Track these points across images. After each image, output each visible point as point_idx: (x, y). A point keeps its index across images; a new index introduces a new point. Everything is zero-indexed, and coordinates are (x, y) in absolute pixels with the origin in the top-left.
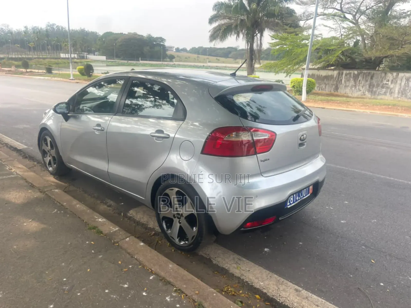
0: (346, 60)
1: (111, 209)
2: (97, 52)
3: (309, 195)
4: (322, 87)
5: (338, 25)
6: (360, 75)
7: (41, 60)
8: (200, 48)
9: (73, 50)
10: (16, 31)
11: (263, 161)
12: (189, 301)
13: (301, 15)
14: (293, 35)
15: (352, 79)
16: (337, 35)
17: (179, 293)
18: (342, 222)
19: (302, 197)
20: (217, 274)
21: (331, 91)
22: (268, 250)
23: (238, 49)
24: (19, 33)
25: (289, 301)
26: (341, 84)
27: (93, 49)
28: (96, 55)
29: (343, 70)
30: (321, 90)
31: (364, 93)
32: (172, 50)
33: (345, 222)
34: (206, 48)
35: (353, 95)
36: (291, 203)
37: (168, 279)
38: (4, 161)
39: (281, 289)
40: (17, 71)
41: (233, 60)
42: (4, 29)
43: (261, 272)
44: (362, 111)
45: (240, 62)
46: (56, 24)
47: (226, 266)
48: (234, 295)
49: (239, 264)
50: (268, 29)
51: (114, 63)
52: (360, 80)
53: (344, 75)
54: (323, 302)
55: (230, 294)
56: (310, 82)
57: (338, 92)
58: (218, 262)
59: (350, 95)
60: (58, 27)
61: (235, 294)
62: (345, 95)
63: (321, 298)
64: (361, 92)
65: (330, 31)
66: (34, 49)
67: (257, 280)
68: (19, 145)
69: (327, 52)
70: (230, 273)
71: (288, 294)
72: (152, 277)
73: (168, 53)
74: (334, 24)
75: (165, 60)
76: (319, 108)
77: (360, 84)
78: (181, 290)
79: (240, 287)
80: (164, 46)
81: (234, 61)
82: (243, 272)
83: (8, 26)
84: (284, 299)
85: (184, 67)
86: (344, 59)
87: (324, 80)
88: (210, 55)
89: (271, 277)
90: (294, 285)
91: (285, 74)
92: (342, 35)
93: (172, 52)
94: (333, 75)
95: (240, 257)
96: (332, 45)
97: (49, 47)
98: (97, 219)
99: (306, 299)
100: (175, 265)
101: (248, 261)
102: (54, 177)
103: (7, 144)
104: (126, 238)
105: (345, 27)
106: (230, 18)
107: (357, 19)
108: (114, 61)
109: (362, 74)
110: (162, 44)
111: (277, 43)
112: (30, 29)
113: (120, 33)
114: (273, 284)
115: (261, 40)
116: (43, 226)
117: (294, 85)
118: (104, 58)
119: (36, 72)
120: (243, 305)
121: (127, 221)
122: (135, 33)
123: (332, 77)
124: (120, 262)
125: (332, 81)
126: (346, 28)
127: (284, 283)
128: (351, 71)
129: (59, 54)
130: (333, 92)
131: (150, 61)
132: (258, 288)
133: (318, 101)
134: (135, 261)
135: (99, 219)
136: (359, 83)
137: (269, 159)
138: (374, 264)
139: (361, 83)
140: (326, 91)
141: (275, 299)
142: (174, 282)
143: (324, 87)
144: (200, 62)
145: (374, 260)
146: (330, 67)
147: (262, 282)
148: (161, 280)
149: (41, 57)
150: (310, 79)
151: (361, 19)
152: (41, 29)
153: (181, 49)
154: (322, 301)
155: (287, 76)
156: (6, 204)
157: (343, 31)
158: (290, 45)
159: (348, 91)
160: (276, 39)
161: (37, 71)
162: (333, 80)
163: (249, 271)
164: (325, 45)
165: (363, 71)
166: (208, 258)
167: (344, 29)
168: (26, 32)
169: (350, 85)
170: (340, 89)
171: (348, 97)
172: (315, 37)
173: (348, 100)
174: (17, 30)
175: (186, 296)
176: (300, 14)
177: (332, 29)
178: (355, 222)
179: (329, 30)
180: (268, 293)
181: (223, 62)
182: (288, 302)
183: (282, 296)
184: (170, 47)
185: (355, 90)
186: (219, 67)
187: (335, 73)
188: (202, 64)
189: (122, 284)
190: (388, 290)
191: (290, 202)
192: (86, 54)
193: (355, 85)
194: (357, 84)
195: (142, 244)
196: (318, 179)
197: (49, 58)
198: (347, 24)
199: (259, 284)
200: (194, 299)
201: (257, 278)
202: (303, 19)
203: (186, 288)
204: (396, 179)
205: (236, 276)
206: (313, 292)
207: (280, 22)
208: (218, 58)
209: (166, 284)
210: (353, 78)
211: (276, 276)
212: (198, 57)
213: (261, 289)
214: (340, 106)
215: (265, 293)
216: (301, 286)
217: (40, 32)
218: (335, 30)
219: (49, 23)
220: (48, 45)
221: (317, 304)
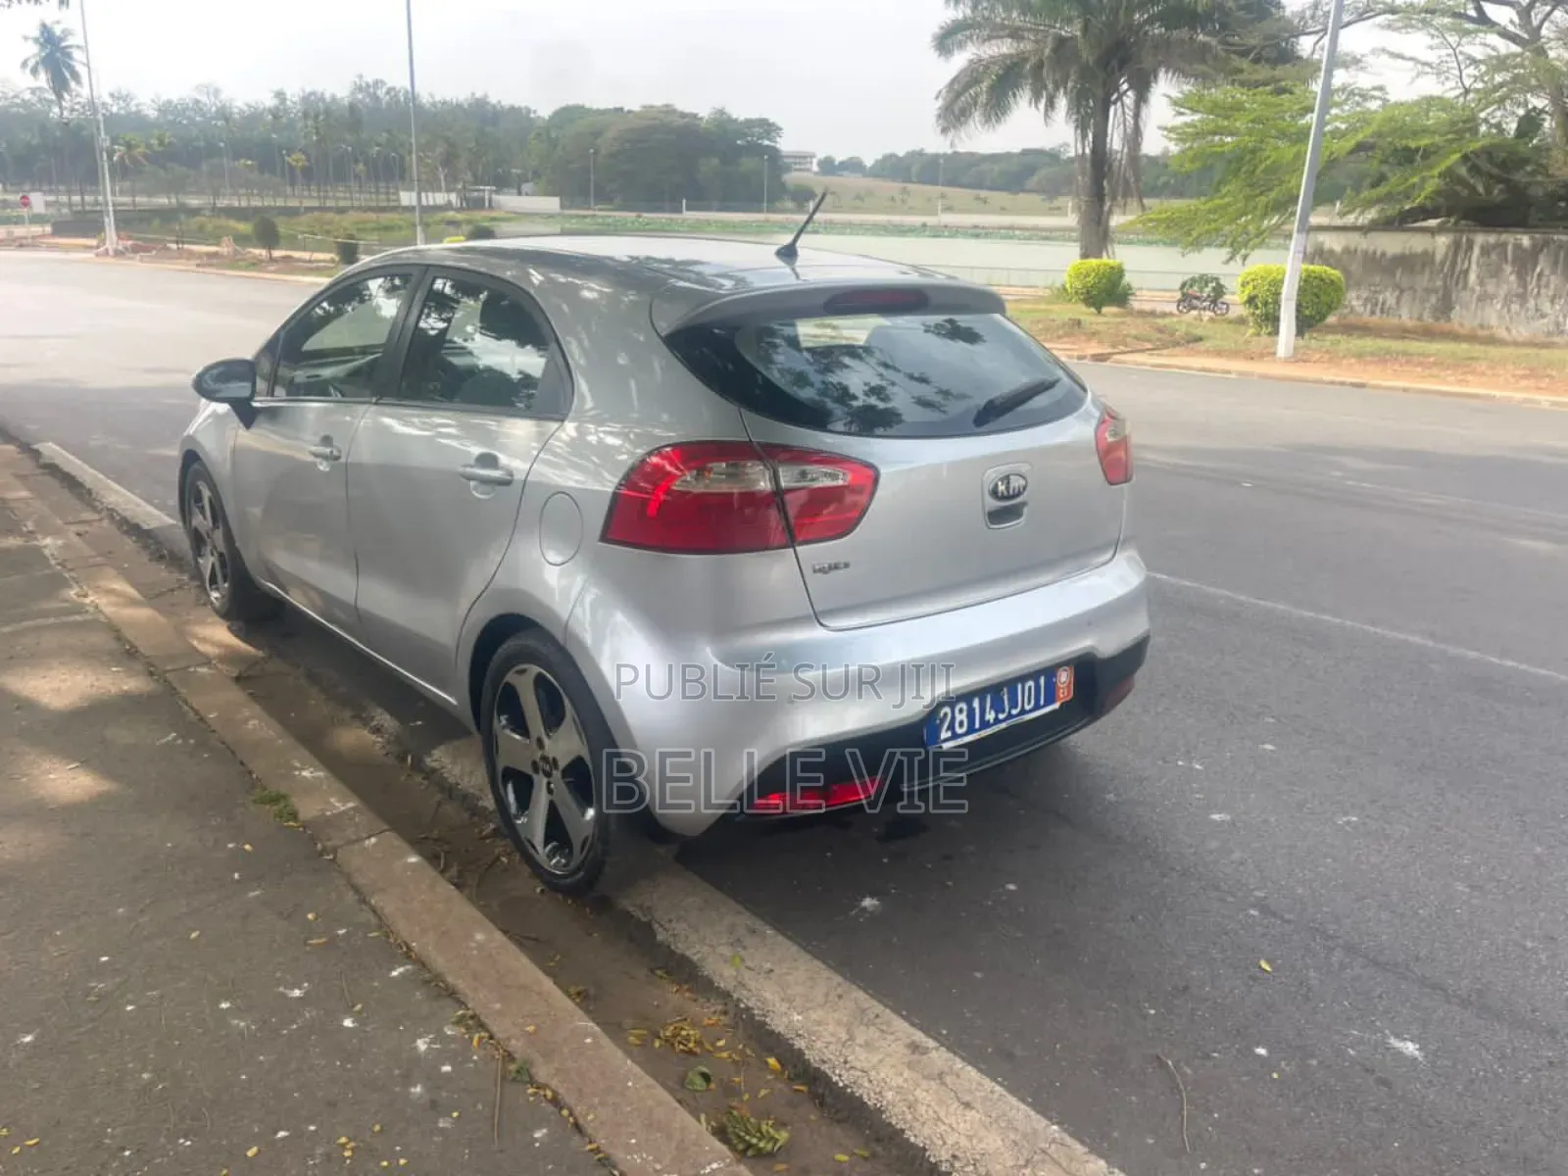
0: (1488, 191)
1: (380, 739)
2: (527, 181)
3: (1056, 706)
4: (1384, 303)
5: (1451, 51)
6: (1541, 250)
7: (330, 216)
8: (917, 155)
9: (446, 176)
10: (245, 108)
11: (822, 571)
12: (493, 1057)
13: (1303, 11)
14: (1263, 94)
15: (1508, 269)
16: (1449, 90)
17: (468, 1028)
18: (1216, 817)
19: (1014, 712)
20: (661, 977)
21: (1420, 319)
22: (874, 906)
23: (1064, 157)
24: (253, 117)
25: (870, 1081)
26: (1465, 287)
27: (514, 171)
28: (527, 194)
29: (1474, 232)
30: (1378, 311)
31: (1558, 324)
32: (808, 166)
33: (1228, 817)
34: (936, 157)
35: (1514, 331)
36: (959, 731)
37: (450, 979)
38: (69, 566)
39: (860, 1040)
40: (239, 257)
41: (1043, 200)
42: (205, 105)
43: (811, 978)
44: (1520, 396)
45: (1070, 204)
46: (386, 80)
47: (694, 953)
48: (691, 1052)
49: (745, 948)
50: (1170, 75)
51: (587, 220)
52: (1540, 275)
53: (1476, 251)
54: (996, 1096)
55: (681, 1047)
56: (1322, 280)
57: (1449, 320)
58: (674, 935)
59: (1502, 333)
60: (393, 93)
61: (698, 1050)
62: (1481, 333)
63: (994, 1079)
64: (1546, 320)
65: (1418, 75)
66: (308, 173)
67: (787, 1005)
68: (149, 514)
69: (1406, 157)
70: (702, 976)
71: (875, 1059)
72: (401, 970)
73: (791, 178)
74: (1431, 48)
75: (778, 205)
76: (1342, 384)
77: (1543, 291)
78: (479, 1020)
79: (725, 1025)
80: (774, 154)
81: (1047, 205)
82: (747, 975)
83: (217, 92)
84: (859, 1073)
85: (848, 231)
86: (1481, 189)
87: (1394, 275)
88: (952, 183)
89: (840, 997)
90: (912, 1030)
91: (1225, 252)
92: (1467, 91)
93: (805, 174)
94: (1430, 250)
95: (758, 924)
96: (1425, 131)
97: (361, 167)
98: (297, 769)
99: (934, 1079)
100: (498, 936)
101: (780, 938)
102: (230, 629)
103: (112, 510)
104: (369, 837)
105: (1479, 57)
106: (1015, 34)
107: (1535, 23)
108: (590, 212)
109: (1552, 246)
110: (767, 146)
111: (1195, 126)
112: (294, 103)
113: (611, 107)
114: (839, 1023)
115: (1137, 116)
116: (104, 786)
117: (1252, 294)
118: (552, 204)
119: (305, 261)
120: (713, 1086)
121: (421, 784)
122: (667, 106)
123: (1426, 259)
124: (310, 916)
125: (1426, 277)
126: (1480, 61)
127: (878, 1021)
128: (1504, 237)
129: (396, 193)
130: (1430, 320)
131: (720, 210)
132: (779, 1033)
133: (1344, 357)
134: (367, 916)
135: (303, 769)
136: (1539, 287)
137: (847, 565)
138: (1266, 975)
139: (1547, 286)
140: (1400, 316)
141: (826, 1075)
142: (467, 991)
143: (1391, 301)
144: (911, 211)
145: (1269, 962)
146: (1424, 220)
147: (799, 1014)
148: (427, 982)
149: (330, 203)
150: (1318, 268)
151: (1552, 22)
152: (334, 99)
153: (842, 163)
154: (992, 1092)
155: (1231, 258)
156: (18, 708)
157: (1469, 76)
158: (1250, 132)
159: (1492, 316)
160: (1194, 111)
161: (306, 255)
162: (1432, 273)
163: (771, 971)
164: (1393, 131)
165: (1555, 237)
166: (644, 919)
167: (1472, 67)
168: (276, 114)
169: (1502, 293)
170: (1458, 308)
171: (1492, 341)
172: (1357, 98)
173: (1475, 355)
174: (249, 106)
175: (491, 1037)
176: (1300, 9)
177: (1428, 69)
178: (1266, 821)
179: (1414, 74)
180: (806, 1052)
181: (1003, 210)
182: (866, 1084)
183: (853, 1064)
184: (800, 157)
185: (1523, 314)
186: (983, 228)
187: (1443, 241)
188: (916, 220)
189: (285, 988)
190: (1275, 1076)
191: (951, 727)
192: (491, 191)
193: (1521, 290)
194: (1530, 287)
195: (413, 859)
196: (1092, 647)
197: (359, 208)
198: (1485, 45)
199: (786, 1019)
200: (510, 1049)
201: (789, 1000)
202: (1311, 30)
203: (499, 1013)
204: (1523, 667)
205: (718, 988)
206: (975, 1059)
207: (1213, 41)
208: (983, 193)
209: (439, 996)
210: (1514, 262)
211: (861, 995)
212: (904, 191)
213: (789, 1036)
214: (1431, 376)
215: (800, 1049)
216: (940, 1034)
217: (328, 112)
218: (1439, 70)
219: (361, 77)
220: (356, 161)
221: (967, 1098)
